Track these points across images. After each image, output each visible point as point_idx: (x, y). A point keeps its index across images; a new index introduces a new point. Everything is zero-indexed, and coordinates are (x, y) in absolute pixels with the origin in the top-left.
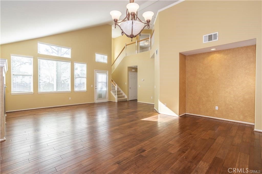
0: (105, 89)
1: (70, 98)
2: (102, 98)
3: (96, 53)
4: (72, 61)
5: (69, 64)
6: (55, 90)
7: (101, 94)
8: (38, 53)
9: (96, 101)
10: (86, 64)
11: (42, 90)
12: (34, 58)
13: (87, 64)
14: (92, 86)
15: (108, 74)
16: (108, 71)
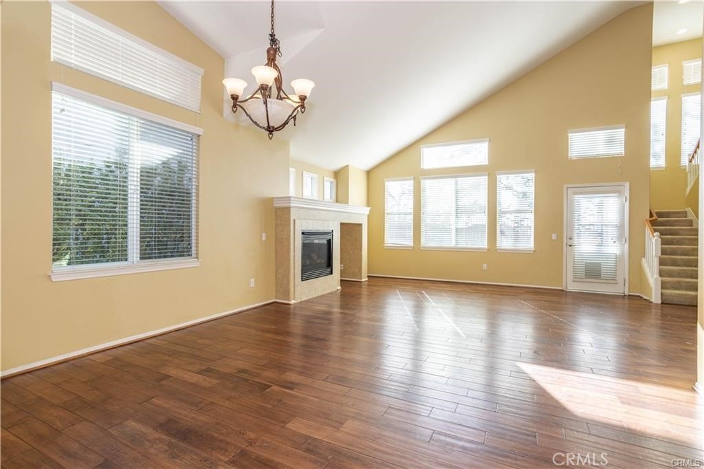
0: (614, 249)
1: (485, 266)
2: (600, 278)
3: (569, 131)
4: (491, 171)
5: (483, 180)
6: (453, 244)
7: (599, 264)
8: (422, 167)
9: (572, 287)
10: (532, 172)
11: (426, 242)
12: (414, 179)
13: (536, 172)
14: (554, 236)
15: (627, 194)
16: (627, 185)
